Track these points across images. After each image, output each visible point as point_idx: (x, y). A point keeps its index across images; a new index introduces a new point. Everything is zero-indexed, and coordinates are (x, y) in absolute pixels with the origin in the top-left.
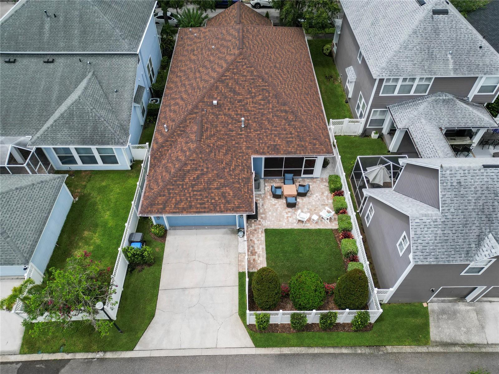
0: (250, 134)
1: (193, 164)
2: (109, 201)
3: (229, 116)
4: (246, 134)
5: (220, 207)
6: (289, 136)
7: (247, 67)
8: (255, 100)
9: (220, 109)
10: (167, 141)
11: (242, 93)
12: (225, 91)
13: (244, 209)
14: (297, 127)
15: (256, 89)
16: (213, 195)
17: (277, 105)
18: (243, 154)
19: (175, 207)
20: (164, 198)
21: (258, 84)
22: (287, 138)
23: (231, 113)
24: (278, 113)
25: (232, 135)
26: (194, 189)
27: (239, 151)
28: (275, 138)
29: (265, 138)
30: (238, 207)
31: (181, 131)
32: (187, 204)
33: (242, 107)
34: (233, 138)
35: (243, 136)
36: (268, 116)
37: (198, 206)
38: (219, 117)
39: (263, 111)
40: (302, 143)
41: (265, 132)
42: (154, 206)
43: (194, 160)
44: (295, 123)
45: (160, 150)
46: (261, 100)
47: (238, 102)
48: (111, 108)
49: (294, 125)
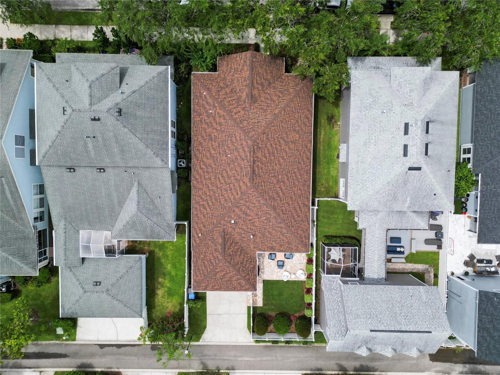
0: (256, 240)
3: (242, 229)
5: (238, 289)
6: (282, 242)
7: (256, 198)
8: (260, 220)
9: (235, 225)
11: (252, 215)
12: (240, 214)
16: (233, 283)
18: (251, 251)
19: (212, 288)
20: (205, 284)
21: (263, 209)
26: (222, 280)
27: (249, 249)
28: (272, 242)
29: (266, 242)
31: (210, 237)
32: (219, 287)
34: (245, 242)
35: (252, 241)
39: (265, 226)
41: (266, 239)
43: (221, 266)
46: (265, 220)
47: (249, 221)
48: (158, 212)
49: (286, 235)
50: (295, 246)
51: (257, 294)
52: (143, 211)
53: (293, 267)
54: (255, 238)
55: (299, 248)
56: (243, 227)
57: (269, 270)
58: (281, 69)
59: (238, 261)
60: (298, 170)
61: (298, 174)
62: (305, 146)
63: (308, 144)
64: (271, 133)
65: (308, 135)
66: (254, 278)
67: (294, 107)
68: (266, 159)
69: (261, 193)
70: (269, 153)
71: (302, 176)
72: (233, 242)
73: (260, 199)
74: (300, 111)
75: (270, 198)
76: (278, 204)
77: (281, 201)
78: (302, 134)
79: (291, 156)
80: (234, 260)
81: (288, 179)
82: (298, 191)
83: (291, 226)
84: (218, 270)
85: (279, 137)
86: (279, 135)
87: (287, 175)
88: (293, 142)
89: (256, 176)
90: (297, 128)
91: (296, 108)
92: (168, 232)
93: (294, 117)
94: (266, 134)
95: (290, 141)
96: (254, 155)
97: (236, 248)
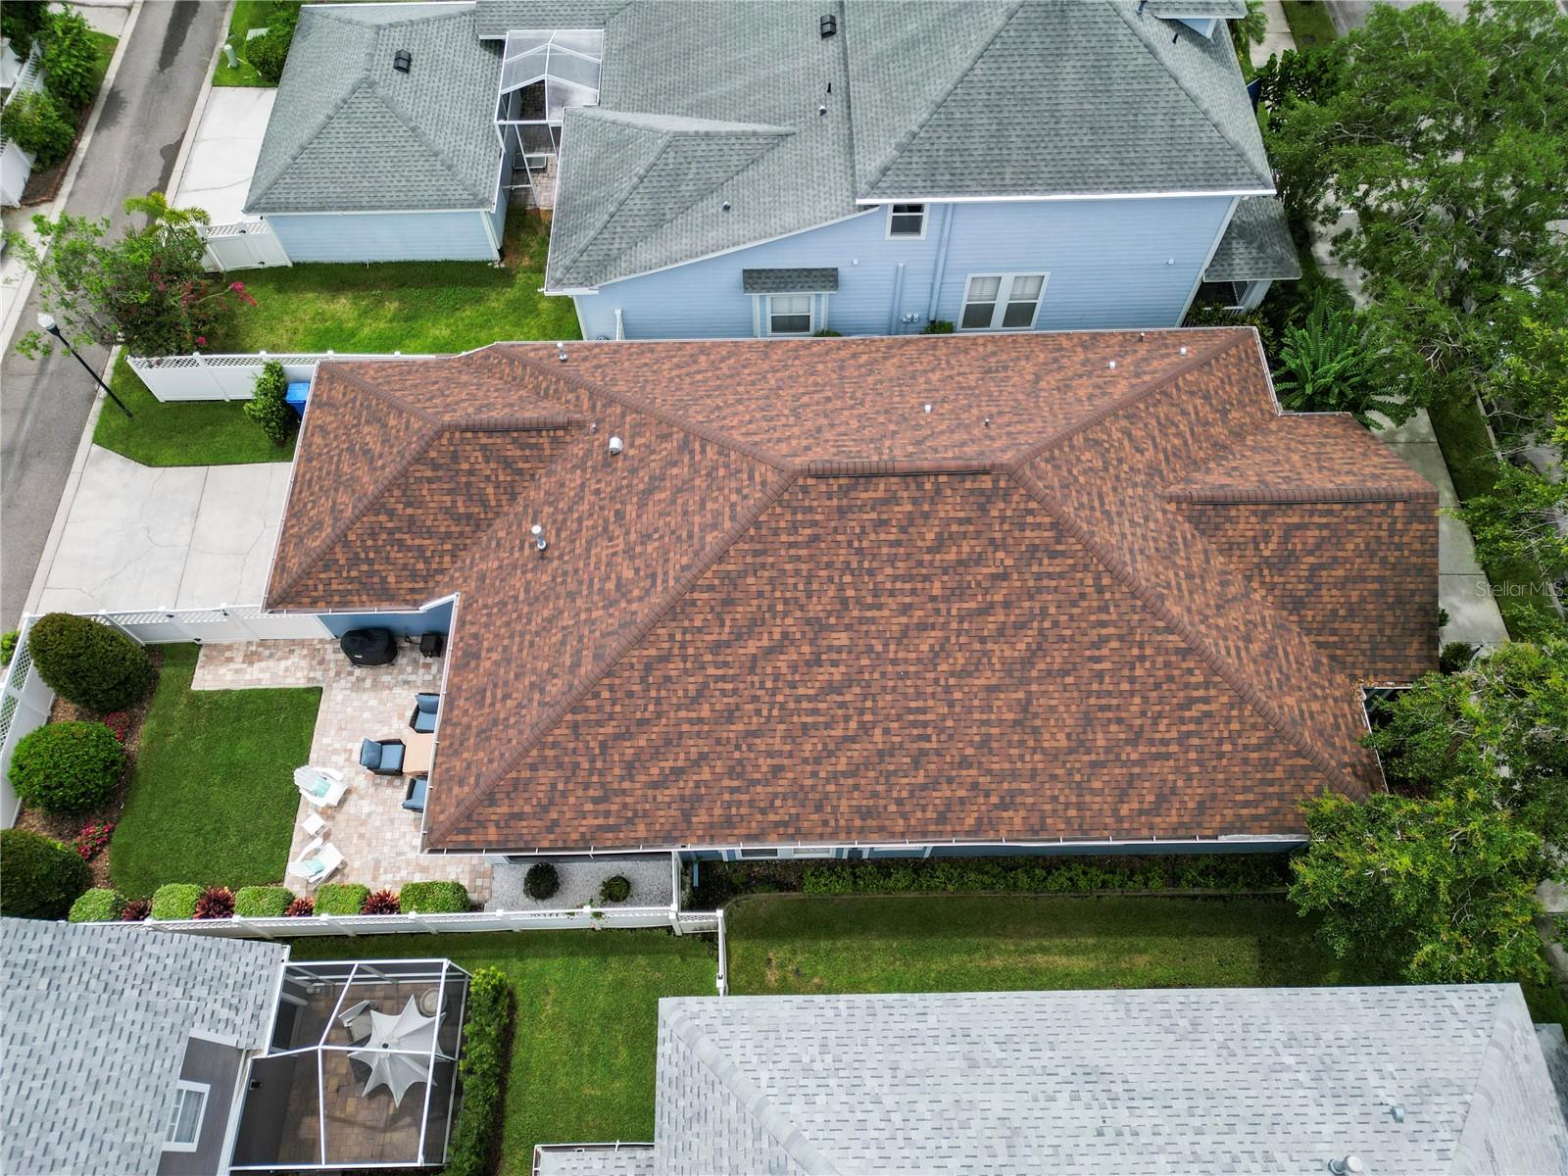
3: (576, 499)
7: (733, 505)
12: (653, 464)
14: (524, 712)
17: (598, 633)
21: (672, 555)
23: (587, 501)
40: (472, 740)
41: (519, 617)
44: (535, 704)
46: (619, 579)
47: (617, 513)
48: (668, 217)
49: (530, 700)
50: (469, 766)
51: (257, 665)
52: (672, 154)
53: (362, 830)
54: (530, 566)
55: (456, 790)
56: (589, 497)
57: (366, 715)
58: (1380, 665)
59: (421, 504)
60: (881, 753)
61: (857, 752)
62: (1012, 794)
63: (1022, 813)
64: (1061, 576)
65: (1072, 813)
66: (332, 593)
67: (1208, 715)
68: (930, 550)
69: (758, 525)
70: (960, 562)
71: (851, 781)
72: (520, 472)
73: (727, 525)
74: (1193, 755)
75: (732, 580)
76: (700, 630)
77: (717, 647)
78: (1070, 774)
79: (951, 704)
80: (430, 481)
81: (831, 688)
82: (770, 754)
83: (579, 717)
84: (392, 422)
85: (1047, 624)
86: (1056, 624)
87: (849, 682)
88: (1025, 710)
89: (844, 492)
90: (1100, 735)
91: (1205, 727)
92: (585, 258)
93: (1160, 715)
94: (1058, 542)
95: (1029, 693)
96: (950, 474)
97: (490, 490)
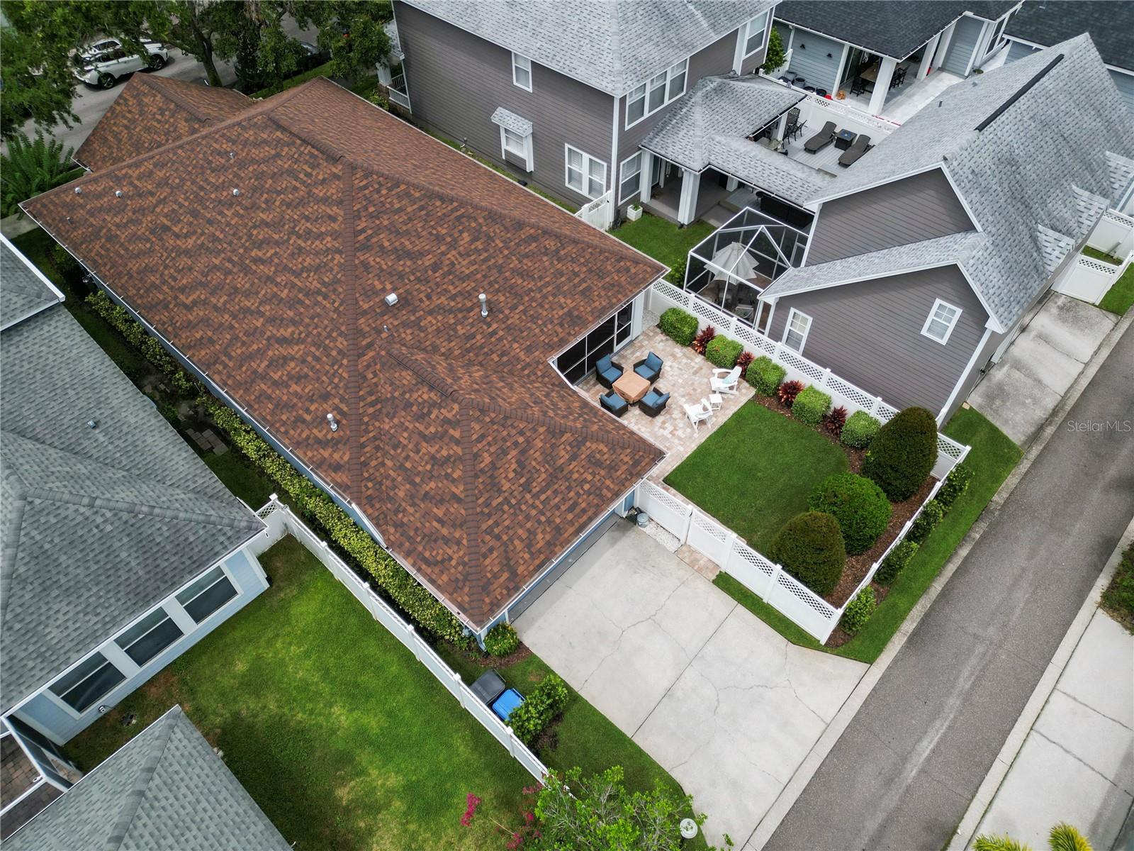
0: (509, 322)
1: (489, 444)
2: (304, 687)
3: (441, 311)
4: (504, 326)
5: (608, 488)
6: (576, 281)
7: (390, 190)
8: (461, 248)
9: (411, 308)
10: (363, 446)
11: (427, 248)
12: (390, 264)
13: (647, 460)
14: (574, 256)
15: (446, 226)
16: (576, 476)
17: (509, 235)
18: (531, 368)
19: (532, 554)
20: (495, 554)
21: (439, 214)
22: (575, 286)
23: (439, 302)
24: (524, 249)
25: (478, 344)
26: (535, 491)
27: (519, 366)
28: (556, 300)
29: (540, 311)
30: (636, 464)
31: (372, 404)
32: (548, 529)
33: (451, 277)
34: (486, 350)
35: (501, 333)
36: (512, 266)
37: (570, 516)
38: (422, 324)
39: (493, 261)
40: (608, 279)
41: (532, 300)
42: (492, 588)
43: (483, 436)
44: (566, 251)
45: (366, 475)
46: (472, 242)
47: (434, 271)
53: (692, 392)
